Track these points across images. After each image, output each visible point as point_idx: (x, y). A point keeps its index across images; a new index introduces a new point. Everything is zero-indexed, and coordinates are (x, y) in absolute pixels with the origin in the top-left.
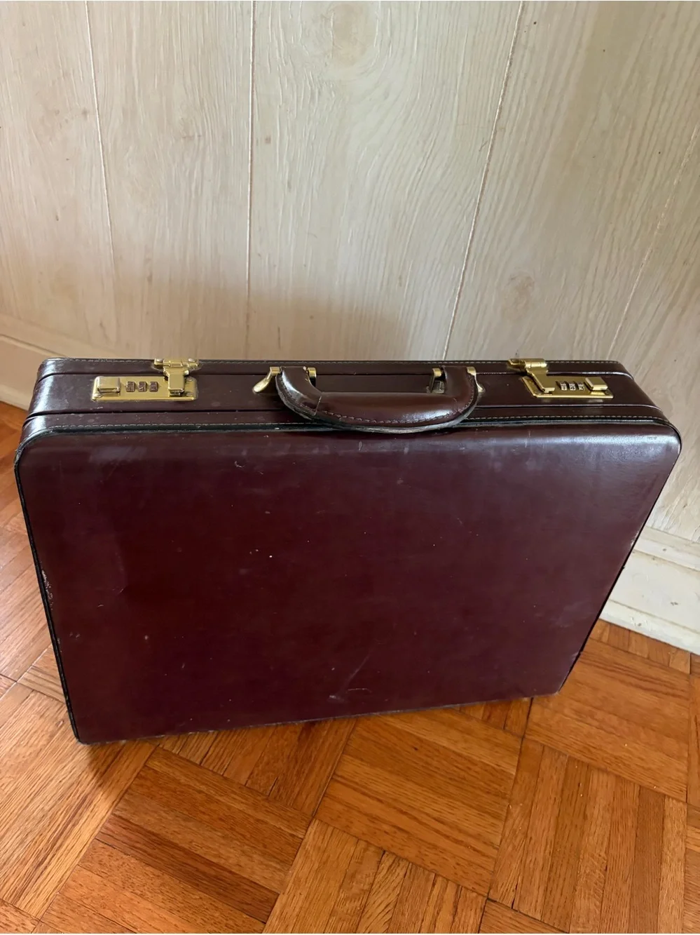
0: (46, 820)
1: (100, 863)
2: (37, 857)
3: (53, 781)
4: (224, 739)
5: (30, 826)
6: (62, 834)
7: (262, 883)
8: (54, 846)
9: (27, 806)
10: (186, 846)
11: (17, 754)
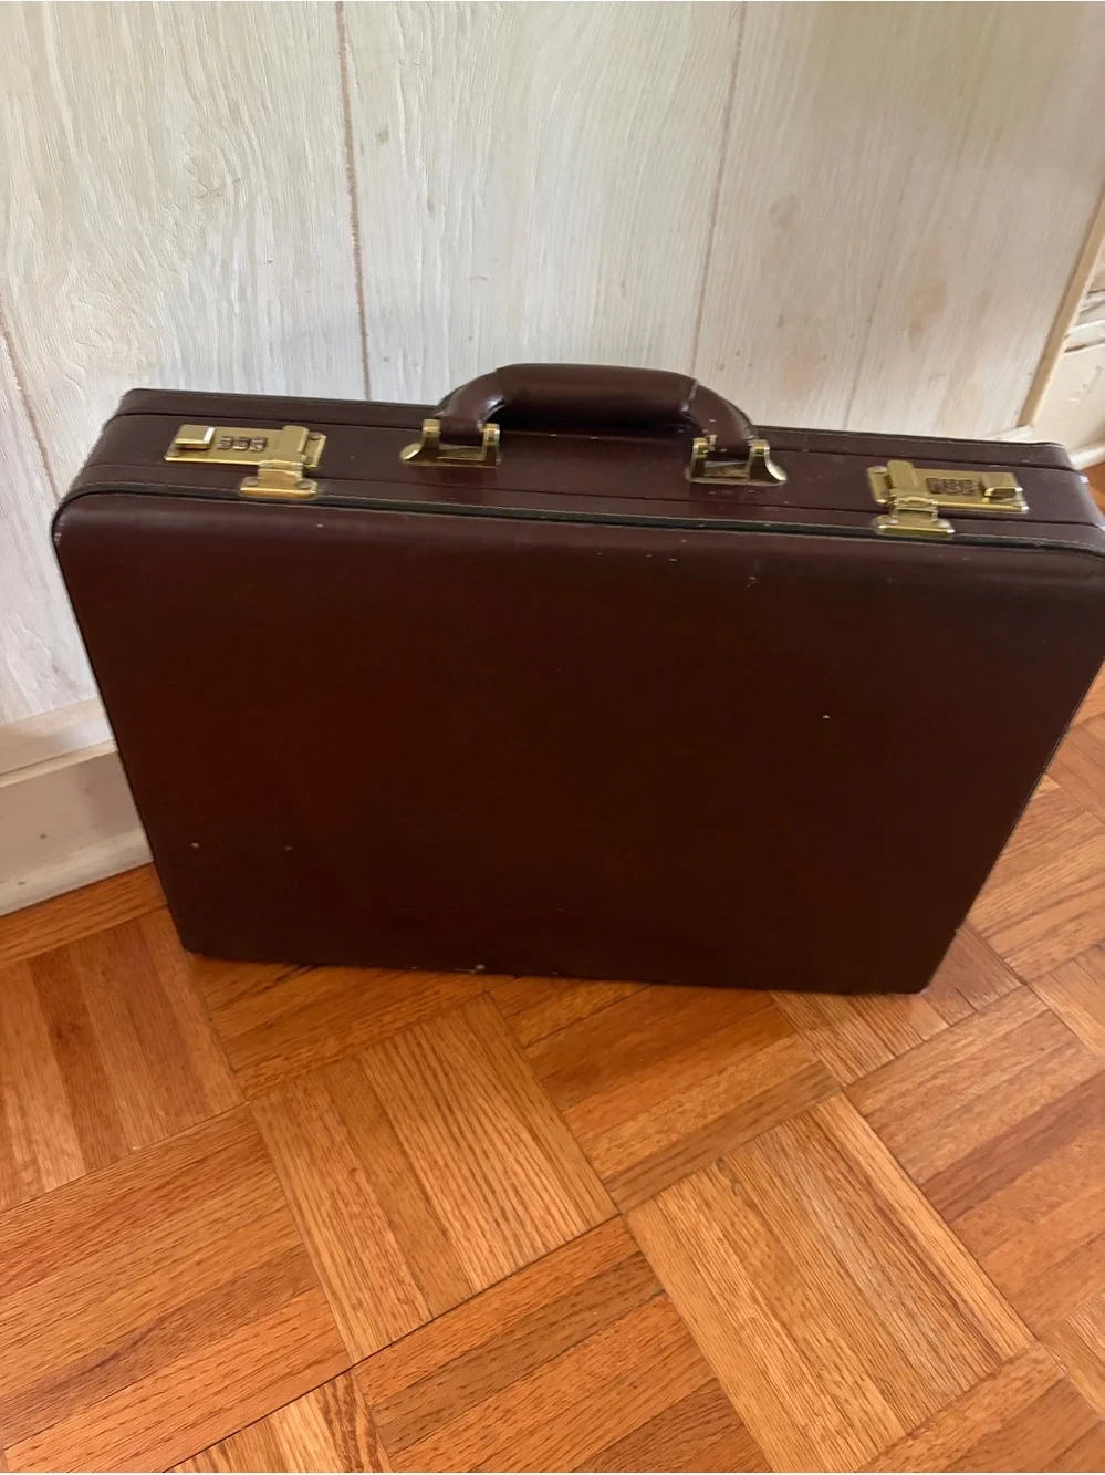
0: (892, 1271)
1: (986, 1233)
2: (943, 1305)
3: (832, 1235)
4: (870, 1012)
5: (889, 1295)
6: (922, 1262)
7: (1087, 1076)
8: (934, 1277)
9: (857, 1286)
10: (1005, 1128)
11: (758, 1264)
